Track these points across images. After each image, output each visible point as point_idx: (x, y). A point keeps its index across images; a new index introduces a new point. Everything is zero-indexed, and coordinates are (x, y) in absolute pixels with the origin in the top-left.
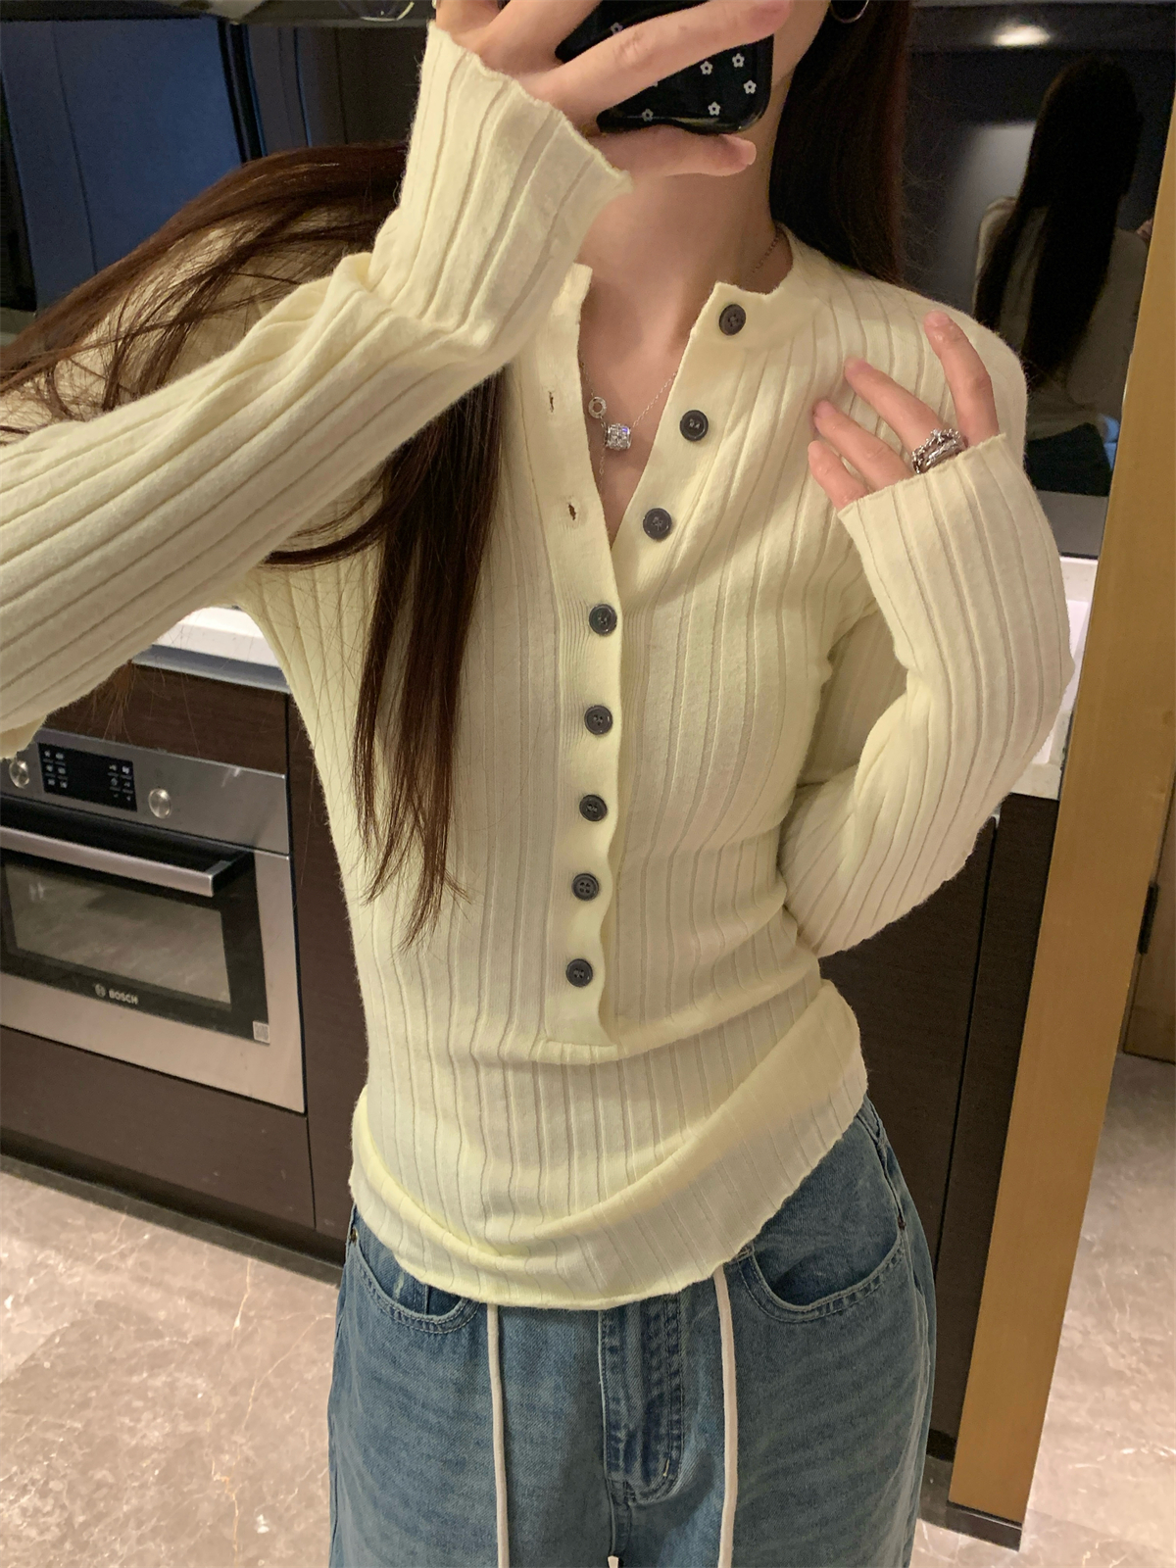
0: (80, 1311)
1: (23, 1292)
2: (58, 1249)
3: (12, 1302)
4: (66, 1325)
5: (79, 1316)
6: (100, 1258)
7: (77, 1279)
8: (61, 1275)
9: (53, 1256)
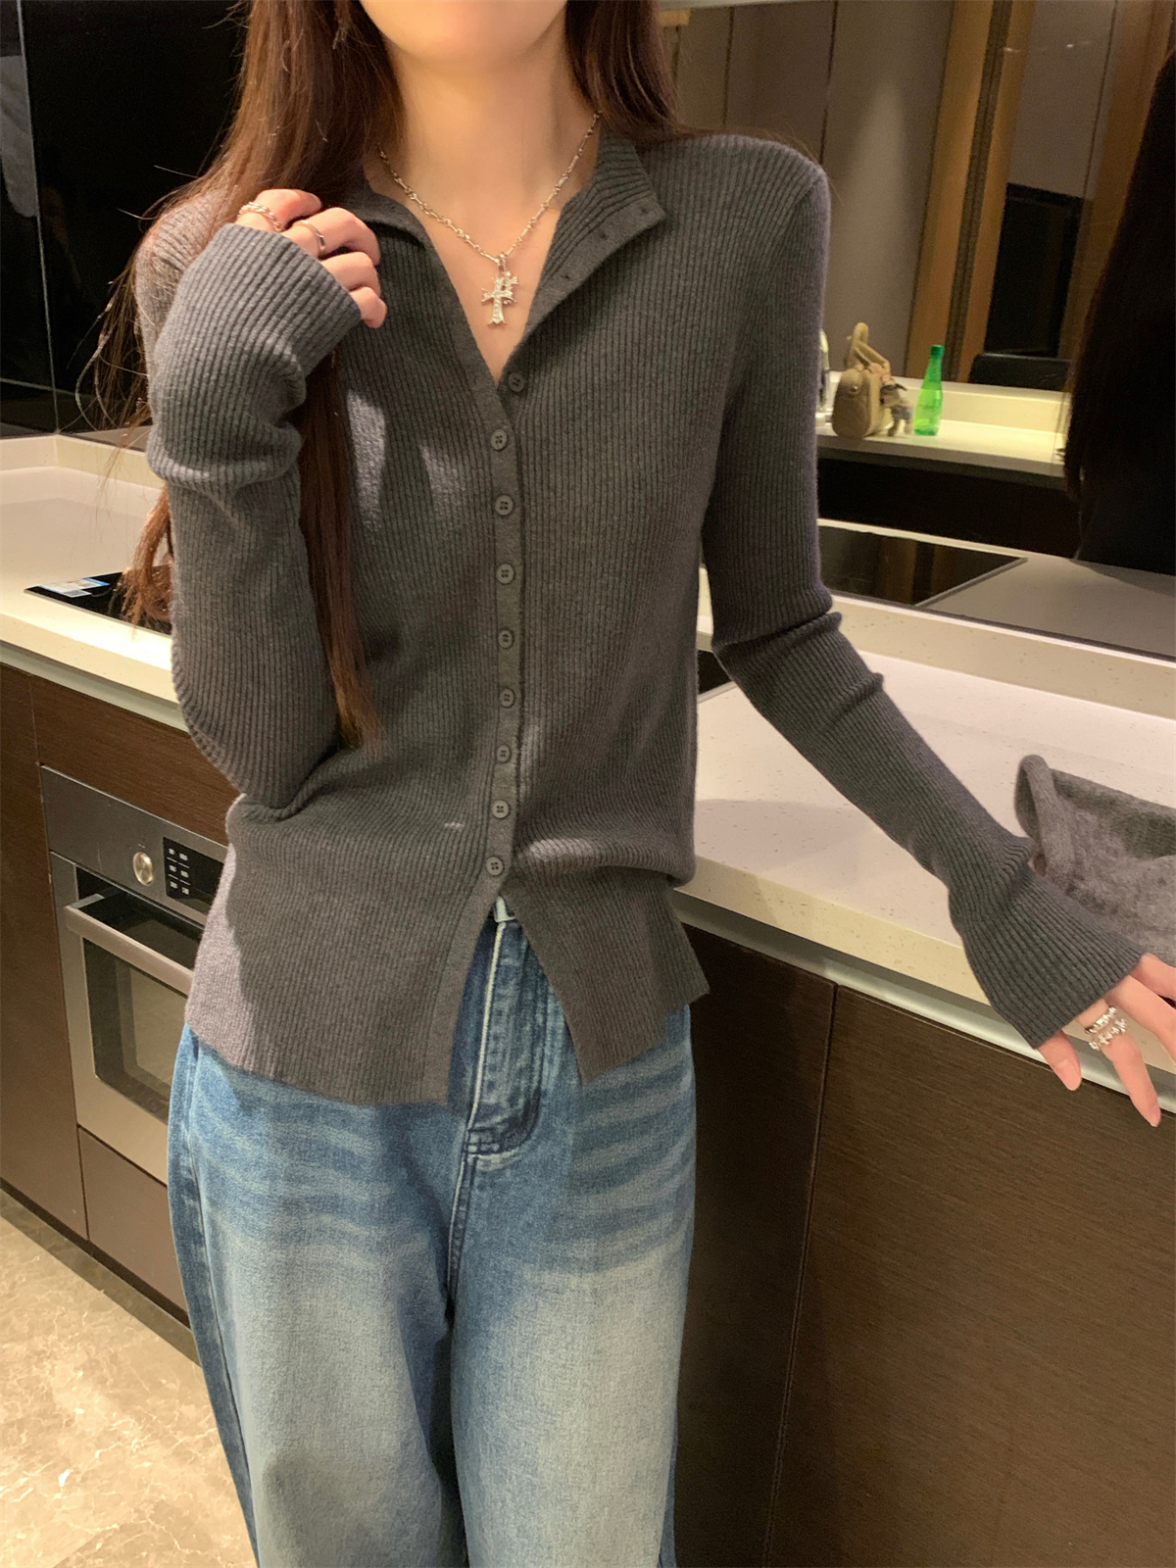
0: (137, 1511)
1: (83, 1467)
2: (139, 1420)
3: (68, 1479)
4: (115, 1526)
5: (133, 1519)
6: (181, 1441)
7: (147, 1464)
8: (132, 1454)
9: (131, 1425)
